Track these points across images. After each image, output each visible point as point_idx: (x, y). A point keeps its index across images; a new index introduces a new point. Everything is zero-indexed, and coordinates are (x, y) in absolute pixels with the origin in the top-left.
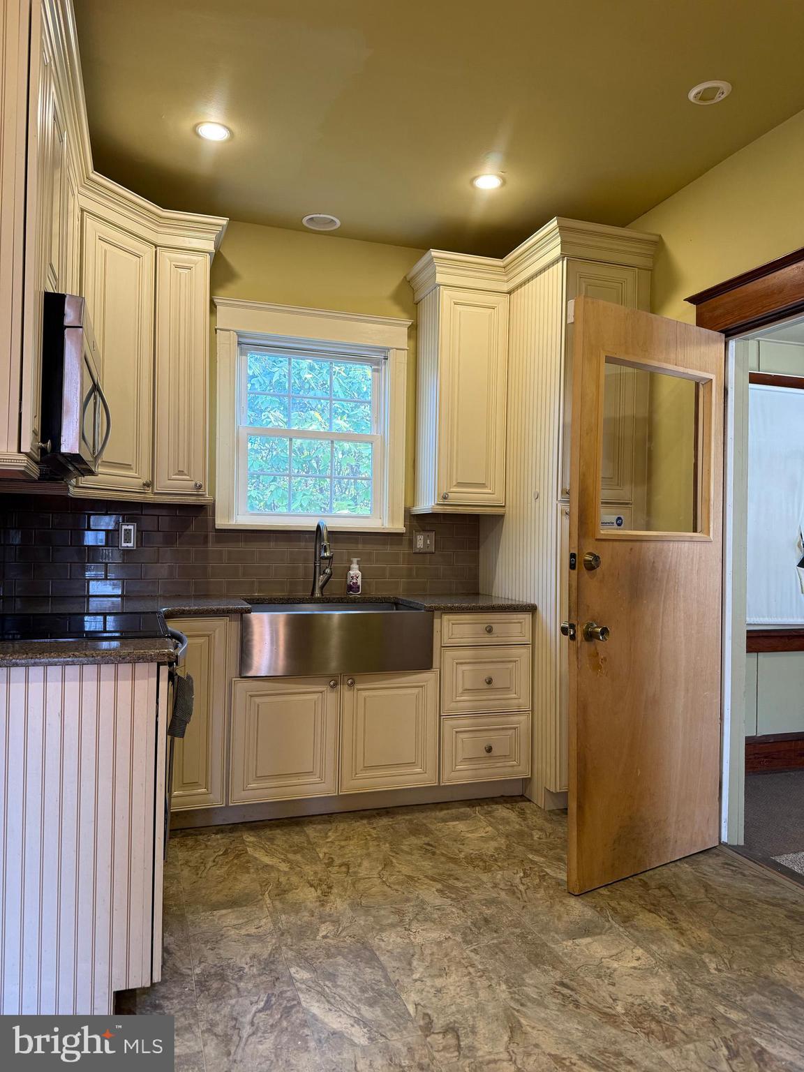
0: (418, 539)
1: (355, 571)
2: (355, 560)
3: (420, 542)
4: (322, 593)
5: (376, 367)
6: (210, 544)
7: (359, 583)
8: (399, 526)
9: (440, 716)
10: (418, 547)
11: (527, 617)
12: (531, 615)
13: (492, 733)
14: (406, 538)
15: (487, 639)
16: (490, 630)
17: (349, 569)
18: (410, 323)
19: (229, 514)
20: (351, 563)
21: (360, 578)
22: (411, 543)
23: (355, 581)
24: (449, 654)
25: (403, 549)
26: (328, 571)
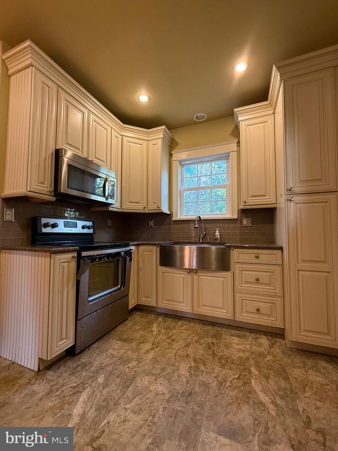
0: (244, 221)
1: (217, 233)
2: (217, 229)
3: (245, 222)
4: (203, 241)
5: (227, 161)
6: (171, 225)
7: (219, 238)
8: (235, 216)
9: (234, 291)
10: (244, 224)
11: (279, 252)
12: (281, 251)
13: (260, 303)
14: (239, 221)
15: (256, 261)
16: (257, 257)
17: (215, 233)
18: (237, 141)
19: (177, 216)
20: (216, 230)
21: (219, 235)
22: (241, 222)
23: (217, 237)
24: (237, 266)
25: (238, 225)
26: (204, 233)
